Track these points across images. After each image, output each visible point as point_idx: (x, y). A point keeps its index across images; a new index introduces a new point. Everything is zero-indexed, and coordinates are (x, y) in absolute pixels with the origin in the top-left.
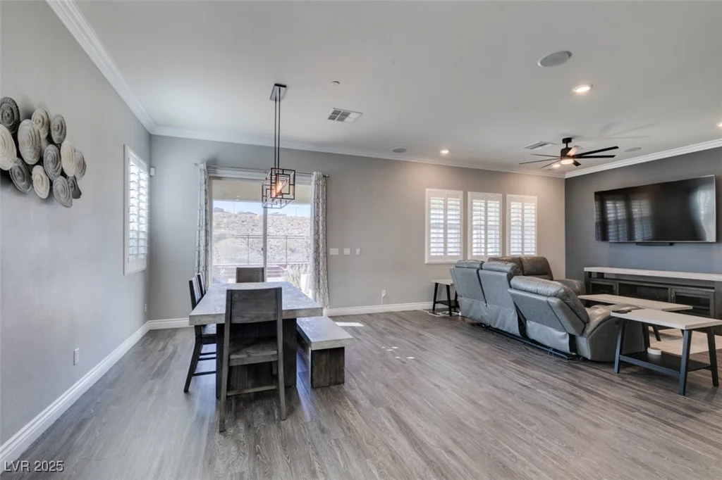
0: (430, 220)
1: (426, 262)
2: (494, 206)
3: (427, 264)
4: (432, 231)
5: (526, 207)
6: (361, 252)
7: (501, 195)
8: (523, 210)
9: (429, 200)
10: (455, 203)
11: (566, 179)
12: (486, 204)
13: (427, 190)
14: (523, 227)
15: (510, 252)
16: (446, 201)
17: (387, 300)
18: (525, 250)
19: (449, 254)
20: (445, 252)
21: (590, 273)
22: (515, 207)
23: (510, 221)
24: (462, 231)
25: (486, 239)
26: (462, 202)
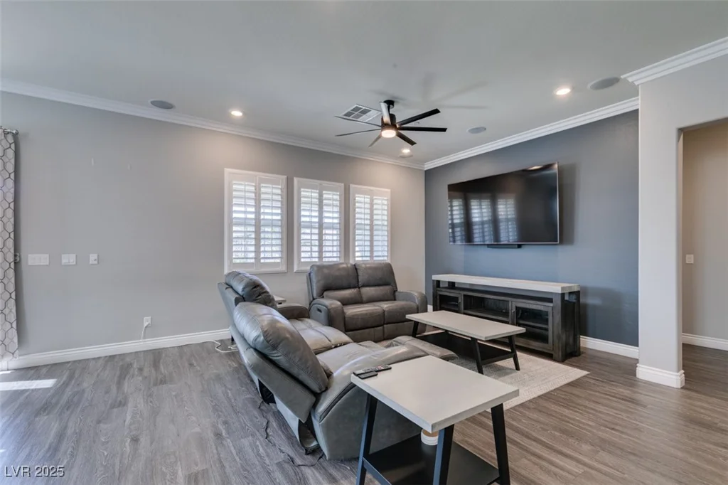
0: (231, 212)
1: (225, 272)
2: (333, 198)
4: (235, 228)
5: (375, 201)
6: (98, 260)
7: (343, 184)
8: (372, 204)
9: (231, 185)
10: (273, 192)
11: (426, 171)
12: (321, 195)
13: (227, 170)
14: (372, 225)
15: (354, 257)
16: (258, 189)
17: (151, 331)
18: (375, 254)
19: (262, 261)
20: (257, 258)
21: (438, 282)
22: (361, 201)
23: (355, 219)
24: (285, 229)
25: (321, 240)
26: (285, 190)
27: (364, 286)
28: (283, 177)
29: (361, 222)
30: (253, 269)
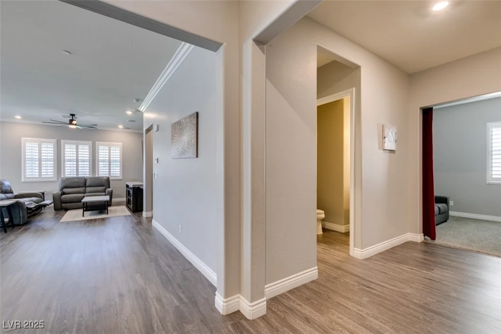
0: (25, 156)
1: (22, 181)
2: (84, 148)
3: (23, 182)
4: (27, 162)
5: (112, 149)
7: (91, 142)
8: (110, 150)
9: (25, 144)
10: (49, 147)
12: (77, 147)
13: (23, 138)
14: (110, 160)
15: (99, 174)
16: (40, 146)
18: (112, 173)
19: (43, 176)
20: (40, 174)
22: (102, 149)
23: (98, 157)
24: (56, 162)
25: (77, 167)
26: (56, 146)
27: (88, 187)
28: (55, 140)
29: (103, 159)
30: (38, 180)
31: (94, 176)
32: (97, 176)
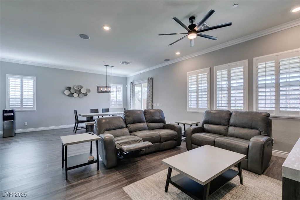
0: (189, 88)
1: (187, 111)
2: (238, 71)
4: (190, 94)
5: (282, 63)
9: (188, 78)
10: (203, 77)
12: (229, 72)
13: (188, 73)
14: (277, 83)
15: (257, 107)
19: (199, 107)
24: (209, 93)
25: (229, 97)
26: (209, 75)
28: (208, 68)
29: (264, 82)
30: (195, 111)
31: (250, 111)
32: (254, 110)
